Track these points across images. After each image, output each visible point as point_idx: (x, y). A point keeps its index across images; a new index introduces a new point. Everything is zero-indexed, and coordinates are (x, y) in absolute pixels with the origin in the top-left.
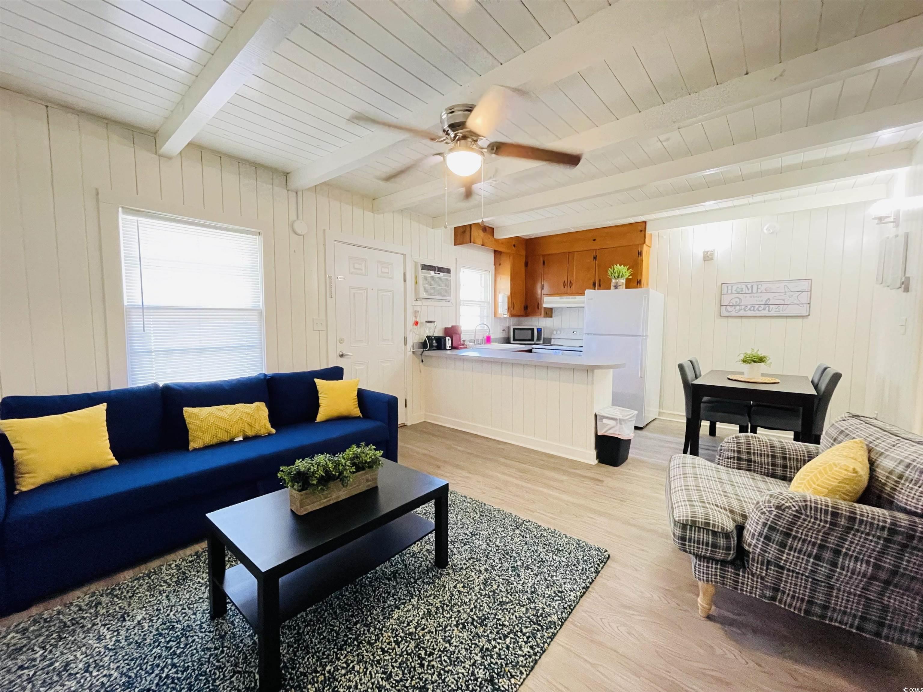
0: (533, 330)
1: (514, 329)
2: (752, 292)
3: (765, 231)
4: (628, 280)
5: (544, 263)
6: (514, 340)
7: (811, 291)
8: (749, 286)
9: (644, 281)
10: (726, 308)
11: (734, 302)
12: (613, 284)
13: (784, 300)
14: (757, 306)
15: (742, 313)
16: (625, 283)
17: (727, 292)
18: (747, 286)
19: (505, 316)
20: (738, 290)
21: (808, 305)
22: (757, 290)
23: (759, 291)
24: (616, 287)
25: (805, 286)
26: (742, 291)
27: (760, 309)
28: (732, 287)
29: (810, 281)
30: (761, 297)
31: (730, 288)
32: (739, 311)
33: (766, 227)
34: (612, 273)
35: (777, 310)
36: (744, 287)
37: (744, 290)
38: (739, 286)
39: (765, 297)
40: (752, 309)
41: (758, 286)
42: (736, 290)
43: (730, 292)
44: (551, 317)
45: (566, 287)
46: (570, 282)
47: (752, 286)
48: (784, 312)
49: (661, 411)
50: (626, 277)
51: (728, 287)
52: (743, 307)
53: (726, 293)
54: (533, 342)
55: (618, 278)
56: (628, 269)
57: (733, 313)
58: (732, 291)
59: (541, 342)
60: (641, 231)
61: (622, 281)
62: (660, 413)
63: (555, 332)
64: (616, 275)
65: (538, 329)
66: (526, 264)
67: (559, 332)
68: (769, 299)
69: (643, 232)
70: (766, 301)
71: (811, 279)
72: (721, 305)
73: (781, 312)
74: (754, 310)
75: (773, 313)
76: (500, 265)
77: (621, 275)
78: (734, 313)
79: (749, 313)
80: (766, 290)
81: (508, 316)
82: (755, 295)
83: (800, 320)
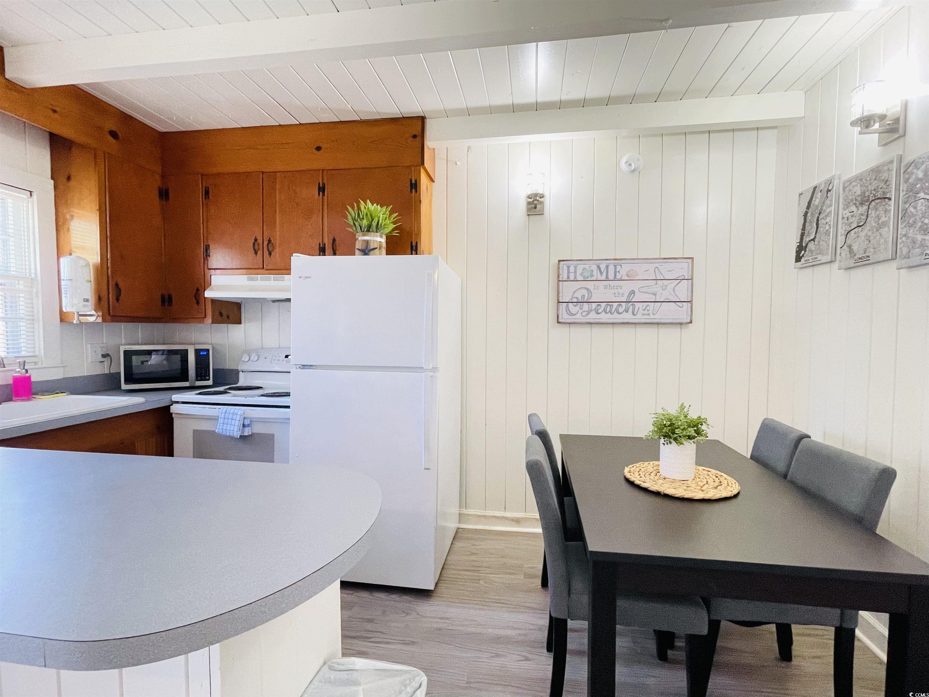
0: (184, 354)
1: (126, 352)
2: (607, 279)
3: (623, 166)
4: (390, 239)
5: (207, 192)
6: (127, 381)
7: (692, 279)
8: (603, 267)
9: (423, 244)
10: (567, 306)
11: (579, 295)
12: (358, 245)
13: (655, 294)
14: (615, 305)
15: (593, 318)
16: (384, 245)
17: (568, 277)
18: (599, 267)
19: (92, 319)
20: (586, 274)
21: (689, 304)
22: (615, 275)
23: (618, 277)
24: (366, 251)
25: (682, 269)
26: (592, 276)
27: (621, 310)
28: (575, 268)
29: (690, 260)
30: (621, 287)
31: (572, 269)
32: (589, 312)
33: (624, 160)
34: (354, 219)
35: (646, 312)
36: (594, 267)
37: (595, 273)
38: (587, 267)
39: (626, 287)
40: (608, 310)
41: (615, 266)
42: (581, 274)
43: (572, 278)
44: (240, 322)
45: (260, 253)
46: (269, 241)
47: (607, 267)
48: (656, 316)
49: (464, 511)
50: (387, 230)
51: (568, 267)
52: (594, 305)
53: (565, 278)
54: (187, 384)
55: (368, 231)
56: (391, 213)
57: (579, 316)
58: (575, 277)
59: (210, 382)
60: (415, 136)
61: (379, 239)
62: (461, 517)
63: (246, 358)
64: (365, 222)
65: (197, 352)
66: (164, 194)
67: (254, 357)
68: (633, 292)
69: (419, 139)
70: (629, 296)
71: (692, 258)
72: (559, 302)
73: (652, 316)
74: (610, 312)
75: (640, 318)
76: (69, 178)
77: (374, 224)
78: (579, 318)
79: (604, 317)
80: (628, 276)
81: (100, 320)
82: (612, 283)
83: (675, 331)
